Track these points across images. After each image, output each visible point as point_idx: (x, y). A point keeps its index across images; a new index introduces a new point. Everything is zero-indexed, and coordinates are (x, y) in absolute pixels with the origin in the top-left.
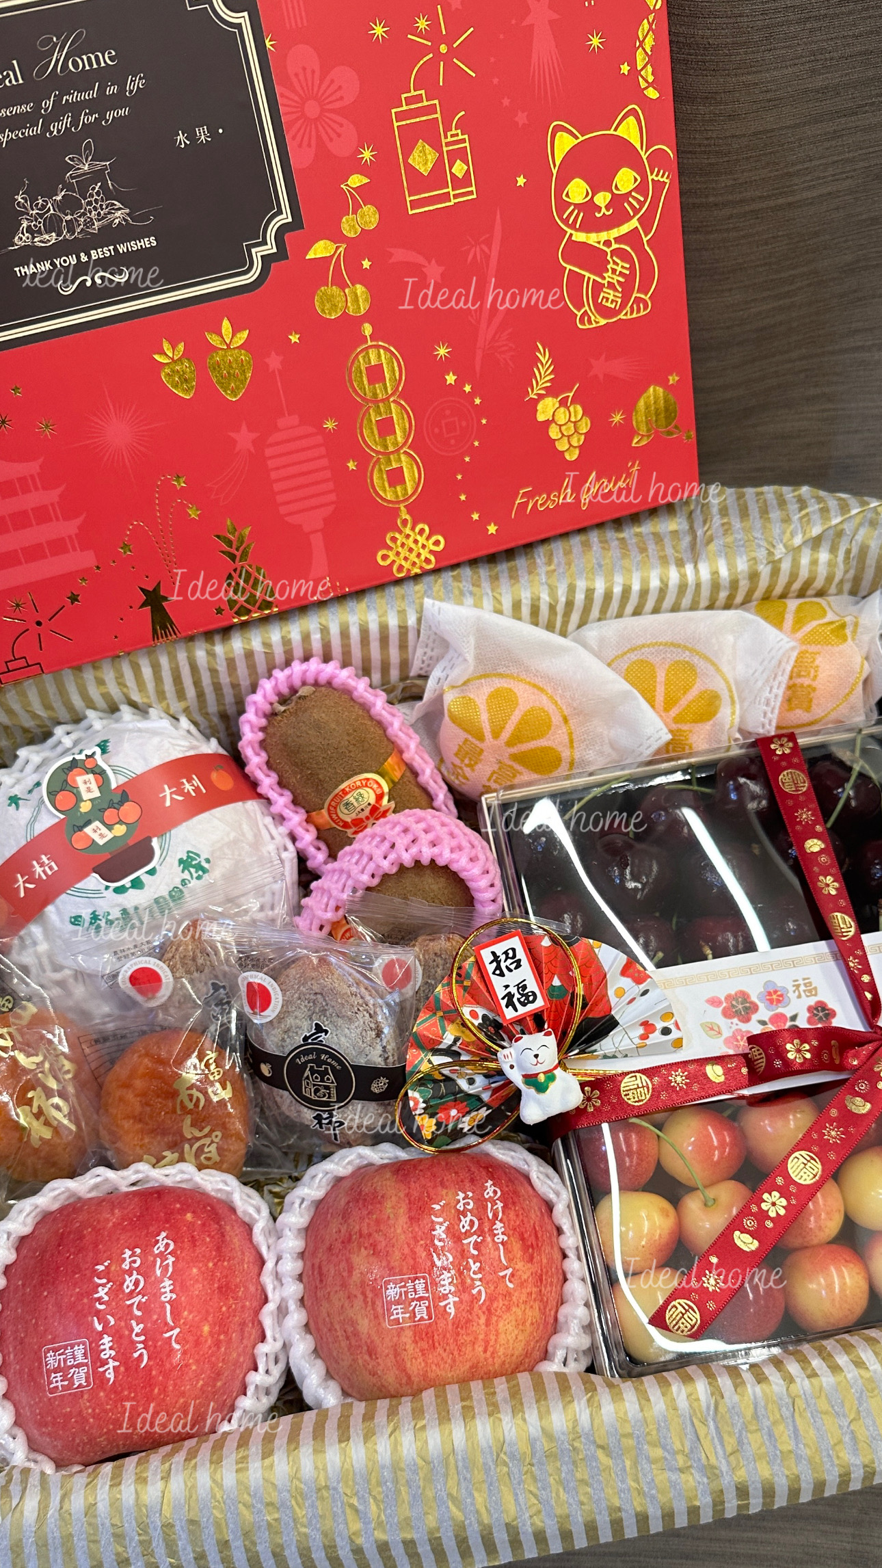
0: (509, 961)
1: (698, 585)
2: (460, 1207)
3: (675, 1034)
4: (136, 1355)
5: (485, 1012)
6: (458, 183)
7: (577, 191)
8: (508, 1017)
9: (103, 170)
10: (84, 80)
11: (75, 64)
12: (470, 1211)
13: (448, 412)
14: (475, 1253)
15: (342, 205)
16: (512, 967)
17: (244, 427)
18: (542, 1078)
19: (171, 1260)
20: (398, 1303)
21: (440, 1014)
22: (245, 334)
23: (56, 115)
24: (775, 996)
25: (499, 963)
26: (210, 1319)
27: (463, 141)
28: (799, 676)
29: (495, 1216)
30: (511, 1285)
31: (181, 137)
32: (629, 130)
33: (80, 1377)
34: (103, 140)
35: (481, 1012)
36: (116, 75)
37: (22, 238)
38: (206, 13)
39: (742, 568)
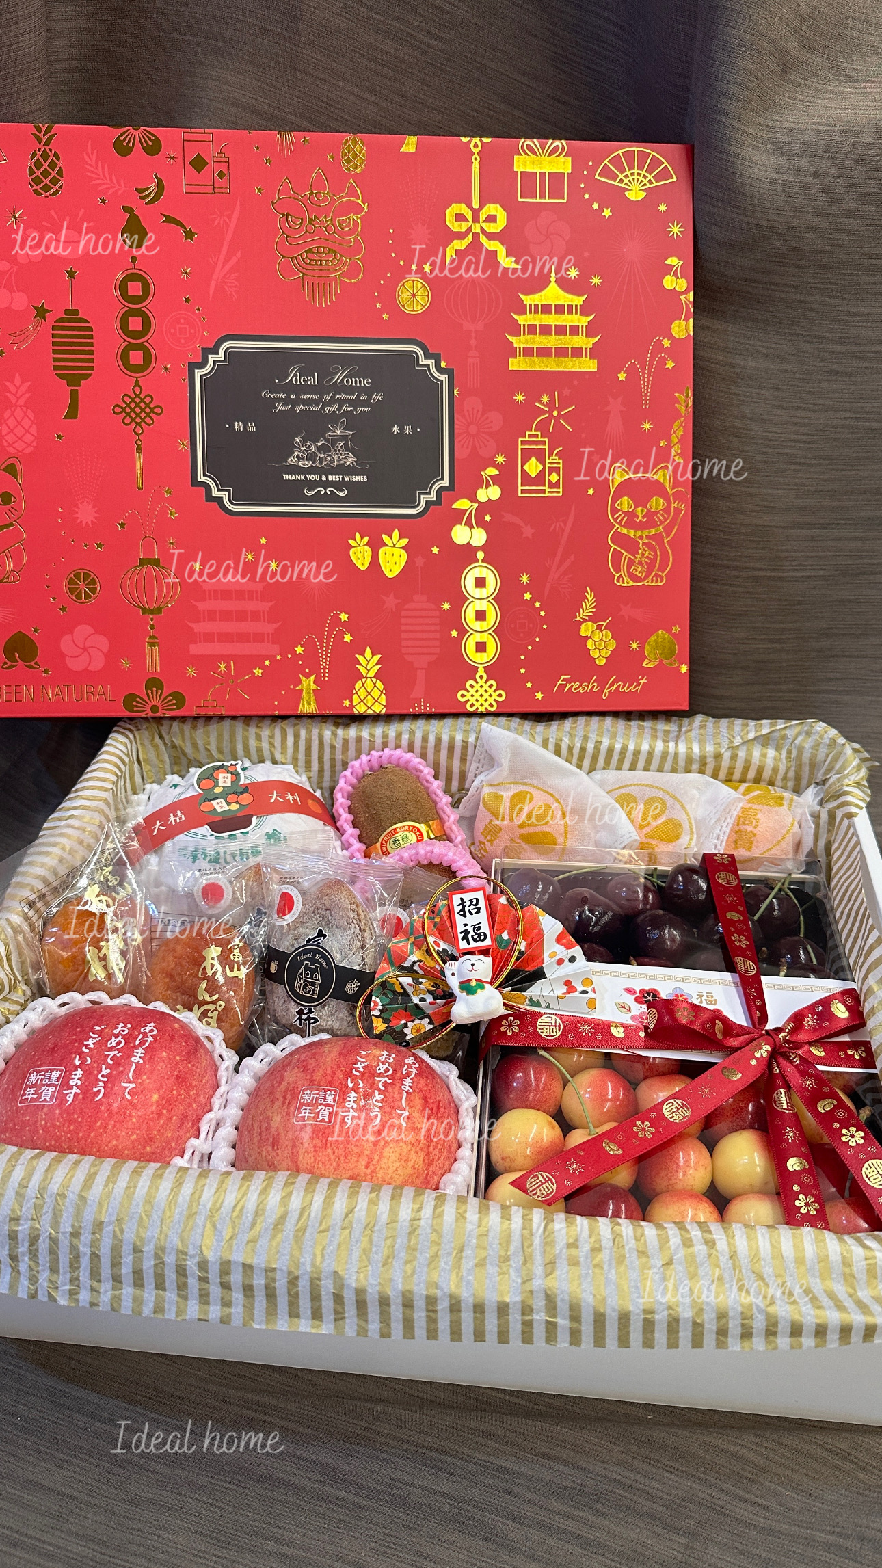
0: (472, 907)
2: (382, 1059)
3: (590, 996)
4: (95, 1090)
5: (446, 946)
6: (551, 485)
7: (625, 503)
9: (347, 436)
10: (350, 390)
11: (348, 381)
12: (388, 1063)
13: (522, 616)
14: (383, 1088)
15: (480, 483)
16: (473, 912)
17: (392, 595)
18: (473, 983)
19: (150, 1039)
20: (308, 1105)
21: (412, 939)
22: (406, 540)
23: (330, 403)
24: (680, 998)
25: (464, 907)
26: (162, 1091)
27: (559, 463)
28: (743, 823)
30: (404, 1122)
31: (396, 429)
33: (47, 1094)
34: (352, 421)
35: (443, 945)
36: (368, 391)
37: (292, 461)
38: (424, 371)
39: (710, 749)
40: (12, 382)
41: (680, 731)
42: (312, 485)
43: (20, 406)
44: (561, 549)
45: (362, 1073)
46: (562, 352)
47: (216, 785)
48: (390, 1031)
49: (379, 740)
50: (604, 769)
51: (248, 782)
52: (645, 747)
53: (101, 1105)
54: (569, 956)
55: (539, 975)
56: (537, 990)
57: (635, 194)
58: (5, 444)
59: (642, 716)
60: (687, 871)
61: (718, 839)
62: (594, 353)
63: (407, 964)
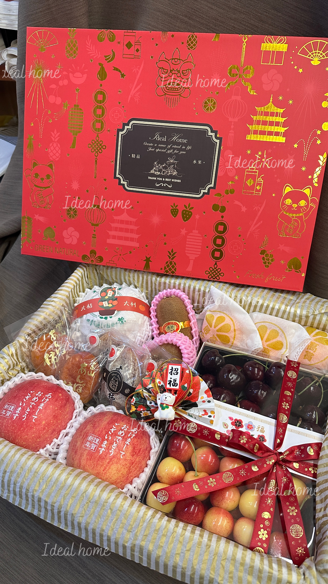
0: (175, 372)
1: (289, 313)
2: (123, 428)
3: (212, 418)
4: (23, 416)
5: (163, 384)
6: (257, 190)
7: (289, 201)
8: (167, 387)
9: (175, 163)
10: (178, 144)
11: (178, 140)
12: (124, 431)
13: (236, 244)
14: (118, 441)
16: (175, 374)
17: (185, 229)
18: (165, 405)
19: (48, 400)
20: (89, 442)
21: (151, 378)
23: (170, 149)
24: (250, 427)
25: (172, 371)
26: (47, 420)
27: (262, 181)
28: (310, 349)
29: (130, 437)
30: (122, 457)
31: (195, 161)
32: (307, 192)
33: (8, 414)
34: (178, 157)
35: (162, 383)
36: (186, 145)
37: (152, 171)
38: (210, 138)
39: (304, 313)
40: (53, 132)
41: (296, 301)
42: (159, 182)
43: (56, 142)
44: (257, 218)
45: (112, 434)
46: (270, 133)
47: (106, 295)
48: (135, 412)
49: (172, 285)
50: (259, 312)
51: (118, 295)
52: (277, 307)
53: (24, 422)
54: (208, 400)
55: (196, 405)
56: (192, 411)
57: (316, 62)
58: (49, 156)
59: (282, 291)
60: (278, 366)
61: (297, 353)
62: (285, 134)
63: (147, 388)
